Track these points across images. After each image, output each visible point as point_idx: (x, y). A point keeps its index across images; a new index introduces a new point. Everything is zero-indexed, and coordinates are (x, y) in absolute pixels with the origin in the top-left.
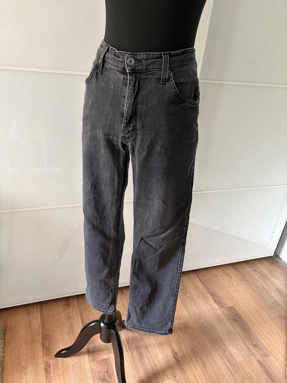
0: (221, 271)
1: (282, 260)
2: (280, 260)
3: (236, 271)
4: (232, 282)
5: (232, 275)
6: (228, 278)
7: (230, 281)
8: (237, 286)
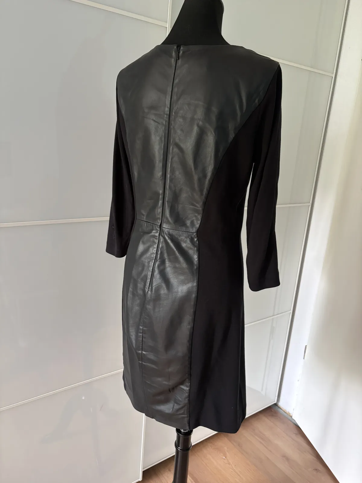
0: (211, 446)
1: (281, 409)
2: (280, 409)
3: (230, 441)
4: (228, 461)
5: (226, 448)
6: (222, 455)
7: (225, 459)
8: (235, 466)
